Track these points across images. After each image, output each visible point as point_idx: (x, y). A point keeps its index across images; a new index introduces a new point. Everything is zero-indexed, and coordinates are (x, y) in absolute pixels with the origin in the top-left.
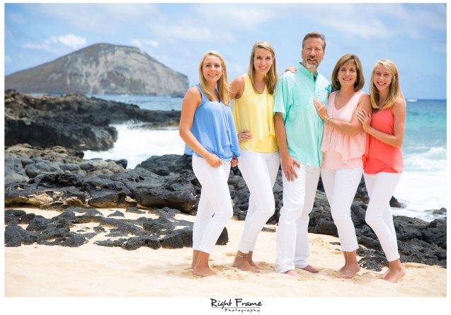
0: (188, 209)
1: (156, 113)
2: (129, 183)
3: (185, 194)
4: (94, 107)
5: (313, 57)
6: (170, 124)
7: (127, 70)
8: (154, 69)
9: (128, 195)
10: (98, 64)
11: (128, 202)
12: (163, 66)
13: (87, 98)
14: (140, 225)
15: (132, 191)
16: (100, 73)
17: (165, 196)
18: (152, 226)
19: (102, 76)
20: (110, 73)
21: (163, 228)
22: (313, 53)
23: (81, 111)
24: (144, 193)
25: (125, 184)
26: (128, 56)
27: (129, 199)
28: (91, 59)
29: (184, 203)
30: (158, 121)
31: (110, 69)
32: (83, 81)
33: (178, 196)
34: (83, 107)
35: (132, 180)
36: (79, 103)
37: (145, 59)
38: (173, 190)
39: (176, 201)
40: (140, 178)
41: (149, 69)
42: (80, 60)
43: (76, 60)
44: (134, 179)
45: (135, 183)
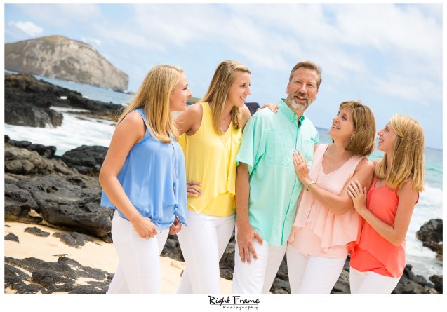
0: (102, 235)
1: (95, 103)
2: (38, 194)
3: (101, 218)
4: (41, 88)
5: (303, 95)
6: (106, 115)
7: (78, 61)
8: (101, 65)
9: (33, 208)
10: (53, 52)
11: (31, 217)
12: (110, 64)
13: (36, 80)
15: (39, 204)
16: (54, 60)
17: (78, 217)
19: (55, 62)
20: (62, 62)
21: (60, 280)
22: (304, 89)
23: (28, 90)
24: (53, 209)
25: (33, 195)
26: (81, 50)
27: (33, 213)
28: (49, 47)
29: (98, 228)
30: (96, 110)
31: (63, 58)
32: (38, 64)
33: (93, 220)
34: (31, 87)
35: (42, 189)
36: (28, 83)
37: (95, 55)
38: (88, 210)
40: (53, 188)
41: (97, 64)
42: (38, 46)
43: (35, 46)
44: (45, 188)
45: (46, 193)
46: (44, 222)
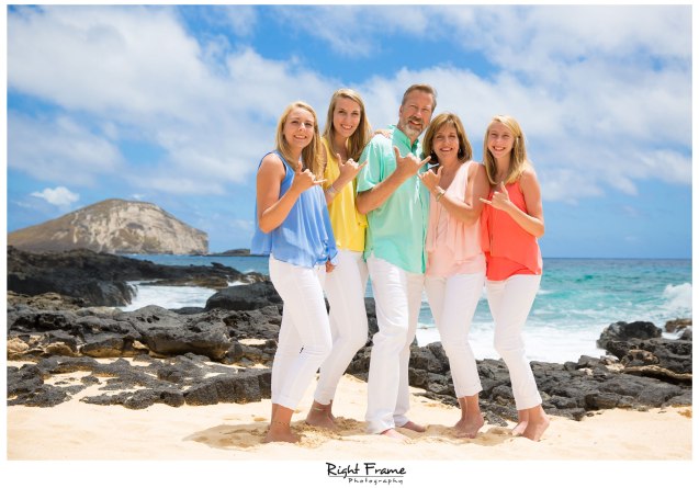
0: (220, 356)
1: (173, 269)
2: (139, 324)
3: (216, 335)
4: (103, 262)
5: (418, 120)
6: (189, 280)
7: (141, 227)
8: (171, 226)
9: (137, 339)
10: (108, 221)
11: (136, 349)
12: (182, 224)
13: (95, 254)
14: (153, 372)
15: (142, 334)
16: (111, 231)
17: (189, 338)
18: (171, 373)
19: (113, 233)
20: (122, 231)
21: (188, 376)
23: (86, 266)
24: (160, 336)
25: (133, 326)
26: (142, 213)
27: (138, 345)
28: (102, 215)
29: (213, 348)
30: (175, 277)
31: (122, 227)
32: (92, 240)
33: (206, 338)
34: (89, 263)
35: (143, 320)
36: (85, 259)
37: (161, 216)
38: (199, 331)
39: (204, 345)
40: (154, 317)
41: (165, 226)
42: (88, 217)
43: (85, 218)
44: (145, 318)
45: (147, 324)
46: (151, 353)
